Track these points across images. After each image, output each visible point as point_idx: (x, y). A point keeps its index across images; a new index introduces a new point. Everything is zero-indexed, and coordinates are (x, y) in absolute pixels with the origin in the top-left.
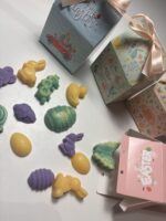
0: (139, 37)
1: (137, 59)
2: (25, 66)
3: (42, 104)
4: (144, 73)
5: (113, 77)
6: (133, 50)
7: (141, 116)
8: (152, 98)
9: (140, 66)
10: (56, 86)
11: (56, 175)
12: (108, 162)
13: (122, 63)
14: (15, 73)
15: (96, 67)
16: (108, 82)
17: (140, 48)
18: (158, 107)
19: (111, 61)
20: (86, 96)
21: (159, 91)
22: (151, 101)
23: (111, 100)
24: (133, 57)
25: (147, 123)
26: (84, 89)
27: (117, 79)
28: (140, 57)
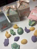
0: (8, 10)
1: (12, 11)
2: (6, 36)
3: (16, 34)
5: (14, 18)
7: (25, 15)
8: (21, 11)
9: (14, 11)
10: (13, 30)
11: (34, 35)
12: (33, 23)
13: (12, 15)
14: (7, 38)
15: (11, 21)
16: (15, 19)
17: (10, 10)
18: (24, 10)
20: (17, 25)
21: (20, 9)
23: (19, 20)
24: (11, 12)
25: (26, 14)
26: (15, 25)
27: (15, 17)
28: (12, 10)
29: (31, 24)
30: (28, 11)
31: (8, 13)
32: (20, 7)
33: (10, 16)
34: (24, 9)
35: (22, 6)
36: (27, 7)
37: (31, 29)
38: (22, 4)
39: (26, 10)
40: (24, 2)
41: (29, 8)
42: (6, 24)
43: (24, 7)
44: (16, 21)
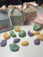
4: (21, 11)
5: (18, 20)
6: (14, 12)
7: (30, 19)
9: (19, 11)
13: (16, 15)
17: (15, 10)
18: (30, 14)
19: (14, 18)
21: (26, 12)
22: (28, 15)
23: (23, 23)
24: (16, 12)
27: (19, 18)
29: (35, 28)
30: (34, 15)
31: (12, 12)
32: (26, 9)
33: (14, 16)
34: (30, 12)
35: (28, 9)
36: (34, 10)
37: (35, 33)
38: (29, 7)
39: (32, 14)
40: (31, 5)
41: (36, 12)
42: (7, 24)
43: (30, 10)
44: (18, 24)
